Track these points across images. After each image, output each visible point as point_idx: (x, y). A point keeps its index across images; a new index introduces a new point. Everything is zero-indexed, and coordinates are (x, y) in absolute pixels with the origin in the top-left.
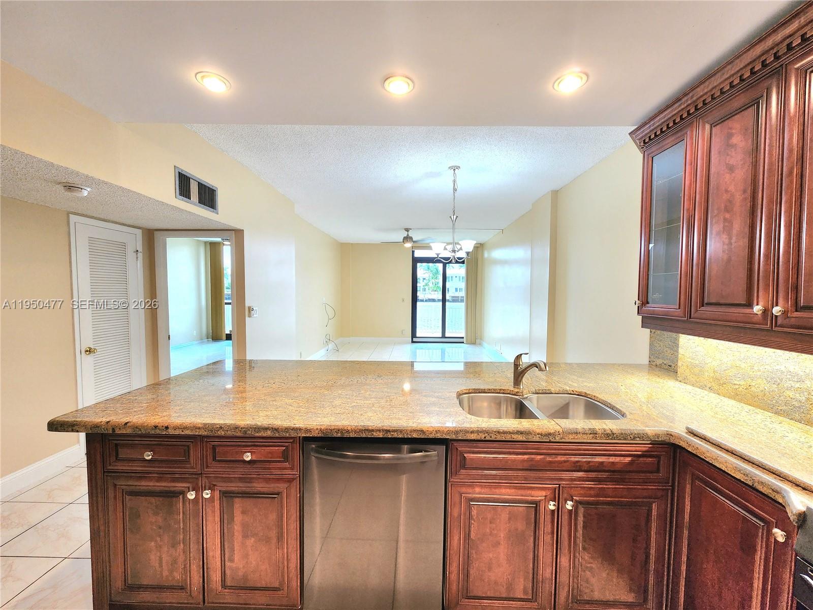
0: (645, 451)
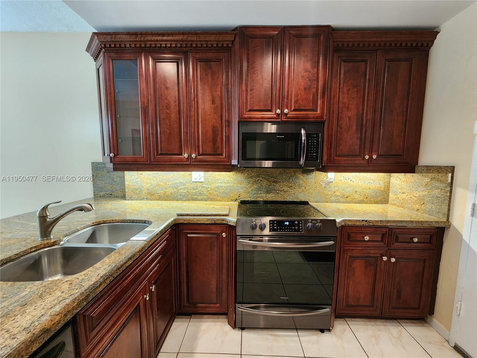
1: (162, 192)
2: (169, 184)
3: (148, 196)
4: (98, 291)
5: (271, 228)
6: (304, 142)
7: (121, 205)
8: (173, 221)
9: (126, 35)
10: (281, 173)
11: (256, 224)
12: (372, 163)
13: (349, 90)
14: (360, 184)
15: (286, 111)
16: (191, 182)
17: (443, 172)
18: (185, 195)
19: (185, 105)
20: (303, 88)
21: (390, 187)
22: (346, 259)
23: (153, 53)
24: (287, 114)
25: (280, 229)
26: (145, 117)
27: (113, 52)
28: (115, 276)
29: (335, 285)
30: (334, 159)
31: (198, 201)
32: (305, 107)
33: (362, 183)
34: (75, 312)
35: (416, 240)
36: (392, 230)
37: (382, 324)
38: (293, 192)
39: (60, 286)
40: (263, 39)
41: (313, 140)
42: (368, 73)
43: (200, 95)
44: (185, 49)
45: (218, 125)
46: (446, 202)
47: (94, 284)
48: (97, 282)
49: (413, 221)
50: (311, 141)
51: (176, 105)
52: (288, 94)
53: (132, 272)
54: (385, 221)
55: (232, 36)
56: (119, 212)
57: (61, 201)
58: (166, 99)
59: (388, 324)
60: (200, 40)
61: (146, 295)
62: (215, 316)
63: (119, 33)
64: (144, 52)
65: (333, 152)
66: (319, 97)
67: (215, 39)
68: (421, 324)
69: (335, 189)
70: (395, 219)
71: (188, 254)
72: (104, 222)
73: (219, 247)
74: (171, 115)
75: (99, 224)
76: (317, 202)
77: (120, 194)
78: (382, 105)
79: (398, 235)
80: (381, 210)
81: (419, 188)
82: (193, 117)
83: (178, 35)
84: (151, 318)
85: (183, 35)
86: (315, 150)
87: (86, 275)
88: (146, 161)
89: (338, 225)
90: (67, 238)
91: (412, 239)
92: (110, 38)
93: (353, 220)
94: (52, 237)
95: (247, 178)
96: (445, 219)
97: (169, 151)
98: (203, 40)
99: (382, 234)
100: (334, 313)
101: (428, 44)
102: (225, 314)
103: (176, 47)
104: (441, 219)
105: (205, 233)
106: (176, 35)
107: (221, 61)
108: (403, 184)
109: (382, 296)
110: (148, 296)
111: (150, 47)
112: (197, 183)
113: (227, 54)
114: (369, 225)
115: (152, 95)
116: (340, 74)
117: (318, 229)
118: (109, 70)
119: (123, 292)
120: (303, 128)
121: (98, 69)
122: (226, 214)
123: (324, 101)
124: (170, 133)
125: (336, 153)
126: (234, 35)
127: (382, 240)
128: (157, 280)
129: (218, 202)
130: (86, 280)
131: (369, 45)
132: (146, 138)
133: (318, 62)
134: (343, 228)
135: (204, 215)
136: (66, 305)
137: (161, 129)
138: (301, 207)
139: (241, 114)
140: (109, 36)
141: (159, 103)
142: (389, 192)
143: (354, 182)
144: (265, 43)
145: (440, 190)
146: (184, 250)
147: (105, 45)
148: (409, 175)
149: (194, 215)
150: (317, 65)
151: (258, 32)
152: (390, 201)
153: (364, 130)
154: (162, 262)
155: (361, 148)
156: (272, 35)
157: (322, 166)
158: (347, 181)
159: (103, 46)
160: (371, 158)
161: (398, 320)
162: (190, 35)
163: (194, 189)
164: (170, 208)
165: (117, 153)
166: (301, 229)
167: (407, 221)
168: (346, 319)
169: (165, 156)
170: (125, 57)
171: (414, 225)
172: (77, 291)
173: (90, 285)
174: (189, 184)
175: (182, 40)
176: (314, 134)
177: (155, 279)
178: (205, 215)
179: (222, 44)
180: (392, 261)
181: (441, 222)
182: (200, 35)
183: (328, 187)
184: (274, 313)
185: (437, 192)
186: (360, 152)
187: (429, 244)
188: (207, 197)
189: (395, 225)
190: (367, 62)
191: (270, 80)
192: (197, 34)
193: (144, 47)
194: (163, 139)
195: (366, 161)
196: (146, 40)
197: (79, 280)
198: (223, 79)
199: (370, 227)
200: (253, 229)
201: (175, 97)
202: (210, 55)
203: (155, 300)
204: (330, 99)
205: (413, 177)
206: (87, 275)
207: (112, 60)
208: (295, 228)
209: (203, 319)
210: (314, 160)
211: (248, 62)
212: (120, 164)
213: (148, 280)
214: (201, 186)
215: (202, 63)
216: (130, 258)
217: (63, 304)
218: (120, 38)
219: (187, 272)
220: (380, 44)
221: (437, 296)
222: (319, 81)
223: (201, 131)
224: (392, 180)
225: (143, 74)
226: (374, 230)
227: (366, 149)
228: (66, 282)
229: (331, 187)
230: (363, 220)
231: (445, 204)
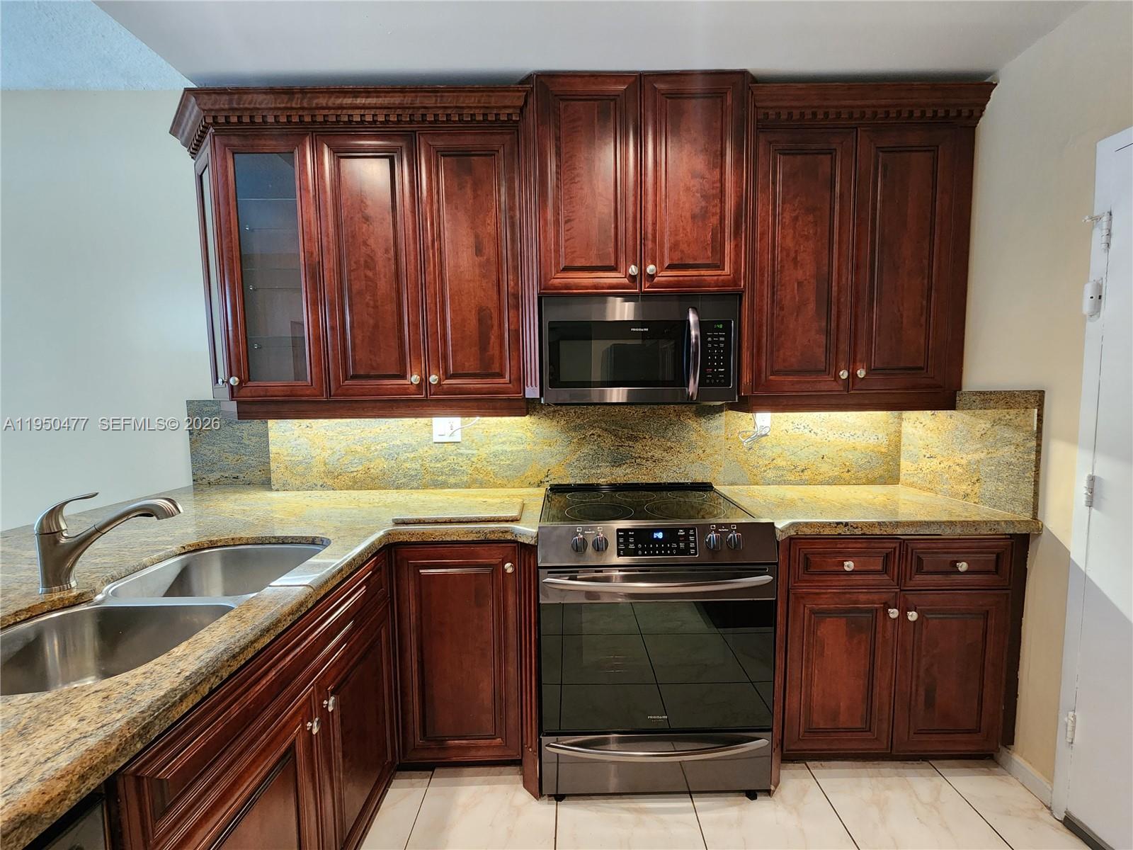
0: (374, 567)
1: (360, 468)
2: (376, 450)
3: (326, 480)
4: (176, 714)
5: (622, 547)
6: (696, 343)
7: (259, 501)
8: (383, 536)
9: (265, 93)
10: (644, 417)
11: (584, 539)
12: (856, 387)
13: (796, 219)
14: (831, 438)
15: (651, 269)
16: (430, 443)
17: (1019, 403)
18: (416, 475)
19: (410, 259)
20: (688, 215)
21: (902, 443)
22: (802, 616)
23: (332, 137)
24: (652, 277)
25: (643, 549)
26: (314, 289)
27: (235, 135)
28: (225, 675)
29: (779, 680)
30: (766, 380)
31: (449, 488)
32: (696, 260)
33: (836, 436)
34: (110, 769)
35: (963, 566)
36: (907, 545)
37: (894, 771)
38: (675, 462)
39: (77, 705)
40: (592, 102)
41: (716, 336)
42: (838, 179)
43: (447, 235)
44: (408, 127)
45: (492, 305)
46: (1027, 475)
47: (164, 696)
48: (174, 690)
49: (956, 522)
50: (712, 339)
51: (389, 259)
52: (654, 230)
53: (272, 663)
54: (891, 523)
55: (520, 96)
56: (251, 519)
57: (97, 494)
58: (365, 243)
59: (907, 771)
60: (443, 105)
61: (312, 722)
62: (493, 769)
63: (248, 89)
64: (310, 133)
65: (764, 364)
66: (726, 234)
67: (479, 102)
68: (986, 769)
69: (773, 452)
70: (912, 519)
71: (421, 618)
72: (212, 545)
73: (498, 598)
74: (377, 285)
75: (198, 548)
76: (732, 484)
77: (258, 476)
78: (873, 251)
79: (921, 556)
80: (881, 498)
81: (967, 445)
82: (432, 286)
83: (391, 94)
84: (326, 777)
85: (401, 95)
86: (722, 361)
87: (148, 675)
88: (318, 393)
89: (780, 537)
90: (115, 585)
91: (954, 563)
92: (226, 103)
93: (815, 522)
94: (73, 584)
95: (566, 430)
96: (1028, 514)
97: (373, 368)
98: (452, 105)
99: (885, 555)
100: (778, 750)
101: (971, 112)
102: (516, 763)
103: (387, 121)
104: (1019, 514)
105: (462, 565)
106: (387, 95)
107: (494, 155)
108: (929, 435)
109: (890, 704)
110: (315, 724)
111: (326, 121)
112: (446, 444)
113: (508, 137)
114: (854, 535)
115: (331, 234)
116: (774, 183)
117: (734, 547)
118: (224, 179)
119: (248, 717)
120: (692, 308)
121: (201, 177)
122: (512, 517)
123: (740, 245)
124: (376, 326)
125: (772, 367)
126: (525, 94)
127: (885, 570)
128: (342, 683)
129: (495, 489)
130: (146, 687)
131: (839, 115)
132: (317, 339)
133: (723, 155)
134: (792, 542)
135: (460, 522)
136: (86, 750)
137: (353, 316)
138: (695, 495)
139: (545, 278)
140: (225, 97)
141: (348, 255)
142: (899, 457)
143: (816, 434)
144: (598, 113)
145: (1013, 447)
146: (413, 609)
147: (215, 118)
148: (942, 414)
149: (436, 522)
150: (719, 161)
151: (580, 87)
152: (902, 478)
153: (834, 312)
154: (355, 638)
155: (828, 352)
156: (613, 93)
157: (739, 397)
158: (800, 433)
159: (210, 120)
160: (853, 375)
161: (930, 762)
162: (420, 94)
163: (438, 461)
164: (379, 507)
165: (247, 376)
166: (693, 548)
167: (941, 522)
168: (807, 763)
169: (363, 382)
170: (265, 145)
171: (959, 531)
172: (120, 715)
173: (156, 698)
174: (426, 449)
175: (400, 106)
176: (719, 322)
177: (336, 681)
178: (461, 520)
179: (496, 115)
180: (909, 618)
181: (1019, 522)
182: (443, 94)
183: (756, 446)
184: (639, 755)
185: (1006, 452)
186: (828, 363)
187: (997, 576)
188: (471, 478)
189: (913, 533)
190: (834, 154)
191: (612, 197)
192: (438, 92)
193: (309, 122)
194: (358, 341)
195: (841, 382)
196: (314, 105)
197: (129, 686)
198: (500, 196)
199: (854, 538)
200: (577, 551)
201: (387, 240)
202: (468, 141)
203: (338, 736)
204: (754, 240)
205: (951, 418)
206: (151, 673)
207: (233, 154)
208: (678, 545)
209: (462, 776)
210: (720, 384)
211: (558, 154)
212: (253, 401)
213: (318, 683)
214: (455, 452)
215: (448, 159)
216: (268, 630)
217: (79, 749)
218: (252, 100)
219: (421, 663)
220: (863, 115)
221: (1018, 699)
222: (725, 200)
223: (452, 320)
224: (906, 427)
225: (308, 187)
226: (864, 545)
227: (841, 356)
228: (93, 693)
229: (764, 448)
230: (838, 523)
231: (1026, 480)
